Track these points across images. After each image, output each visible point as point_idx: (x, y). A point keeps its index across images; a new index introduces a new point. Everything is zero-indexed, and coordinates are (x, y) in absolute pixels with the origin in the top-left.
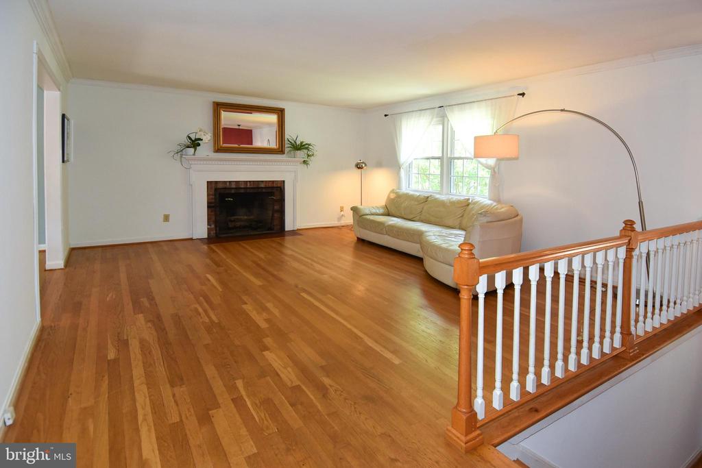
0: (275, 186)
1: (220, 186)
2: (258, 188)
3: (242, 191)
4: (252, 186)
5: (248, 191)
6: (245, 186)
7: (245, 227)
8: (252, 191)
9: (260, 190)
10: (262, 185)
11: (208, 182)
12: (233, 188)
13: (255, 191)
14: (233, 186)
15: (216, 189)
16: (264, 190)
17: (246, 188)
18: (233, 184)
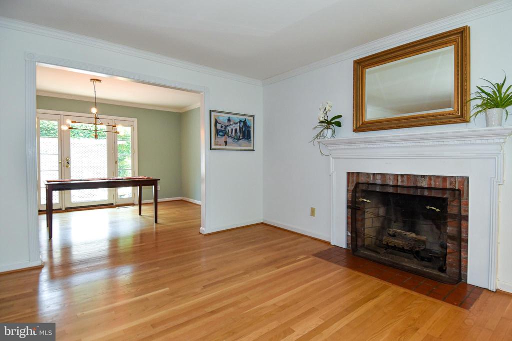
0: (448, 186)
1: (363, 180)
2: (416, 187)
3: (391, 190)
4: (405, 184)
5: (399, 191)
6: (395, 183)
7: (402, 250)
8: (405, 192)
9: (419, 193)
10: (424, 184)
11: (348, 173)
12: (379, 185)
13: (412, 192)
14: (379, 181)
15: (357, 184)
16: (426, 193)
17: (396, 186)
18: (378, 177)
